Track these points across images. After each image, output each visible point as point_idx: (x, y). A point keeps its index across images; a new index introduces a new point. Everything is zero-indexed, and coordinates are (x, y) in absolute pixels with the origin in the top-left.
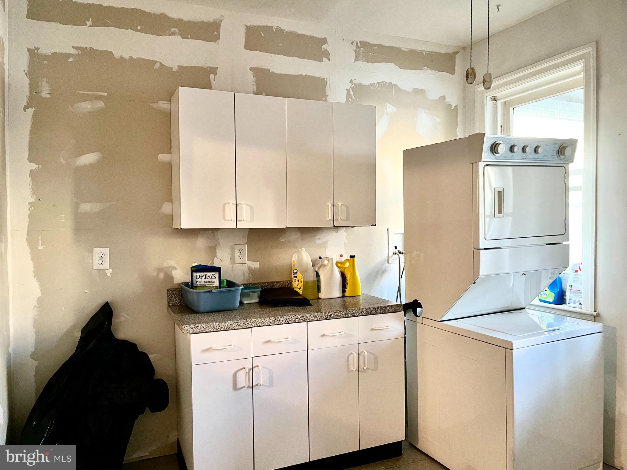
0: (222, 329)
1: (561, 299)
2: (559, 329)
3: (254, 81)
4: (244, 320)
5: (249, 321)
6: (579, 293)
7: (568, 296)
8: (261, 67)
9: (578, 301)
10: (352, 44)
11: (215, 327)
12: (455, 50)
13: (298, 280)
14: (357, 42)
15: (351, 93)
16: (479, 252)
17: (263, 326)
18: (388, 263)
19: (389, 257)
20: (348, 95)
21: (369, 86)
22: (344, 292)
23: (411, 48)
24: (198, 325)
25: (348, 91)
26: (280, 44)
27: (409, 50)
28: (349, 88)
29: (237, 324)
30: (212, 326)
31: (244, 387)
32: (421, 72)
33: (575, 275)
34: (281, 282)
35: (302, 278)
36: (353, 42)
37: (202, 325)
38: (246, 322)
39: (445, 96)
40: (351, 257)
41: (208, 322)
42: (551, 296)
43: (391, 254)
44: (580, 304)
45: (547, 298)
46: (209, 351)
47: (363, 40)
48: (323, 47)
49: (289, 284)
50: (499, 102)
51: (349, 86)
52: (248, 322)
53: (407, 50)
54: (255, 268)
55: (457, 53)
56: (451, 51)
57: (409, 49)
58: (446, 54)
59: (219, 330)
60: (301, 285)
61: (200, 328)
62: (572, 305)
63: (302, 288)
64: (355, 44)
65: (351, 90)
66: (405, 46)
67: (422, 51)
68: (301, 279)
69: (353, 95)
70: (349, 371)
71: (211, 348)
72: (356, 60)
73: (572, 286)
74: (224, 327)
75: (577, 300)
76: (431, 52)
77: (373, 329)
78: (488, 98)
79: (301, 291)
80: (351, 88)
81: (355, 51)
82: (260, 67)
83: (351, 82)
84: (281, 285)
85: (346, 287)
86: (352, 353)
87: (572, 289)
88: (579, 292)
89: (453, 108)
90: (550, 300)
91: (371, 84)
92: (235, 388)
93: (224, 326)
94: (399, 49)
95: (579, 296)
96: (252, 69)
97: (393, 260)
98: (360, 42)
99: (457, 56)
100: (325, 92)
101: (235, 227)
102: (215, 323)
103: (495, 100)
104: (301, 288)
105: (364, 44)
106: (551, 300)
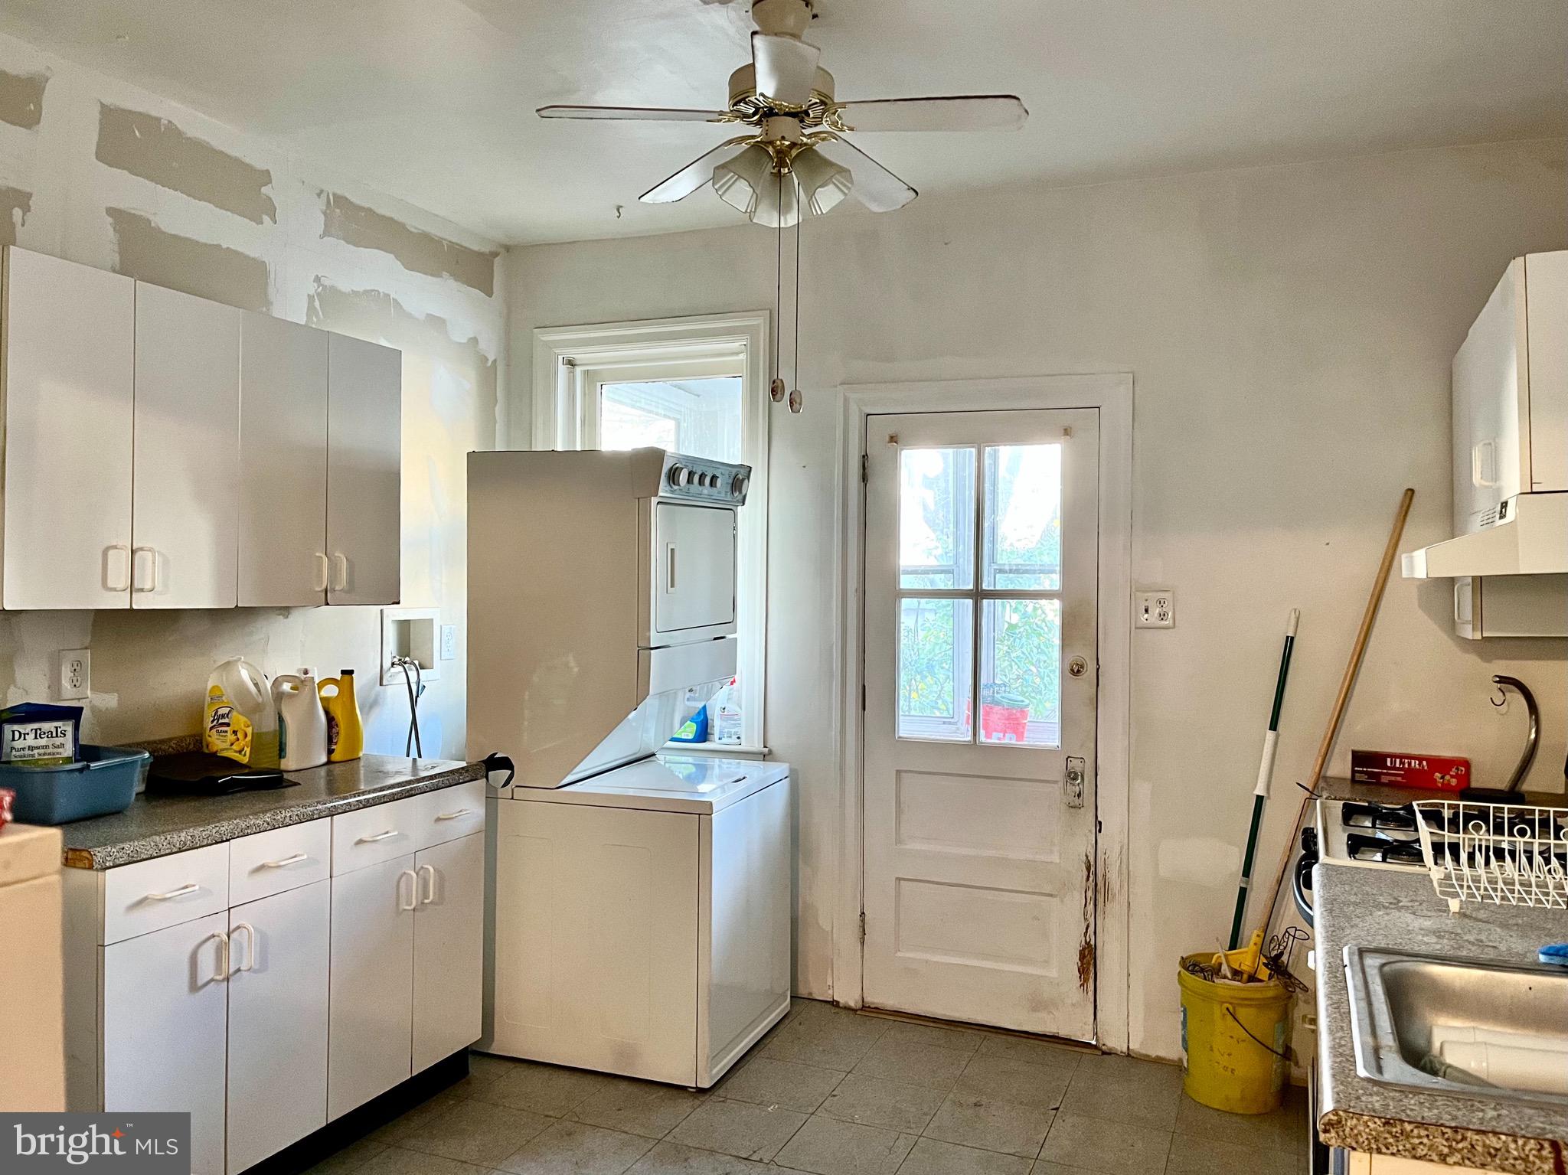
0: (175, 850)
1: (703, 733)
2: (744, 778)
3: (115, 241)
4: (217, 825)
5: (225, 824)
6: (736, 720)
7: (717, 725)
8: (133, 212)
9: (736, 733)
10: (319, 195)
11: (161, 846)
12: (494, 249)
13: (235, 732)
14: (328, 193)
15: (317, 304)
16: (650, 653)
17: (255, 833)
18: (381, 684)
19: (384, 672)
20: (311, 308)
21: (349, 294)
22: (330, 752)
23: (423, 228)
24: (122, 846)
25: (311, 298)
26: (174, 164)
27: (420, 231)
28: (312, 292)
29: (204, 833)
30: (152, 844)
31: (212, 980)
32: (438, 280)
33: (731, 690)
34: (170, 740)
35: (248, 726)
36: (322, 191)
37: (131, 843)
38: (222, 828)
39: (479, 340)
40: (344, 672)
41: (144, 837)
42: (690, 730)
43: (387, 664)
44: (739, 738)
45: (683, 734)
46: (143, 904)
47: (339, 192)
48: (264, 190)
49: (190, 744)
50: (578, 370)
51: (312, 288)
52: (225, 827)
53: (415, 231)
54: (107, 709)
55: (495, 254)
56: (486, 249)
57: (419, 229)
58: (480, 254)
59: (167, 851)
60: (243, 743)
61: (128, 852)
62: (724, 740)
63: (248, 750)
64: (324, 196)
65: (316, 297)
66: (415, 224)
67: (442, 239)
68: (243, 727)
69: (319, 309)
70: (399, 912)
71: (146, 898)
72: (326, 233)
73: (724, 709)
74: (178, 845)
75: (733, 730)
76: (457, 244)
77: (438, 820)
78: (560, 358)
79: (245, 755)
80: (318, 294)
81: (325, 213)
82: (129, 211)
83: (317, 279)
84: (173, 749)
85: (334, 741)
86: (405, 873)
87: (725, 713)
88: (736, 717)
89: (489, 363)
90: (687, 735)
91: (352, 291)
92: (194, 987)
93: (178, 843)
94: (402, 226)
95: (735, 724)
96: (111, 211)
97: (390, 679)
98: (334, 195)
99: (497, 261)
100: (266, 295)
101: (129, 607)
102: (158, 838)
103: (571, 363)
104: (246, 748)
105: (340, 201)
106: (691, 737)
